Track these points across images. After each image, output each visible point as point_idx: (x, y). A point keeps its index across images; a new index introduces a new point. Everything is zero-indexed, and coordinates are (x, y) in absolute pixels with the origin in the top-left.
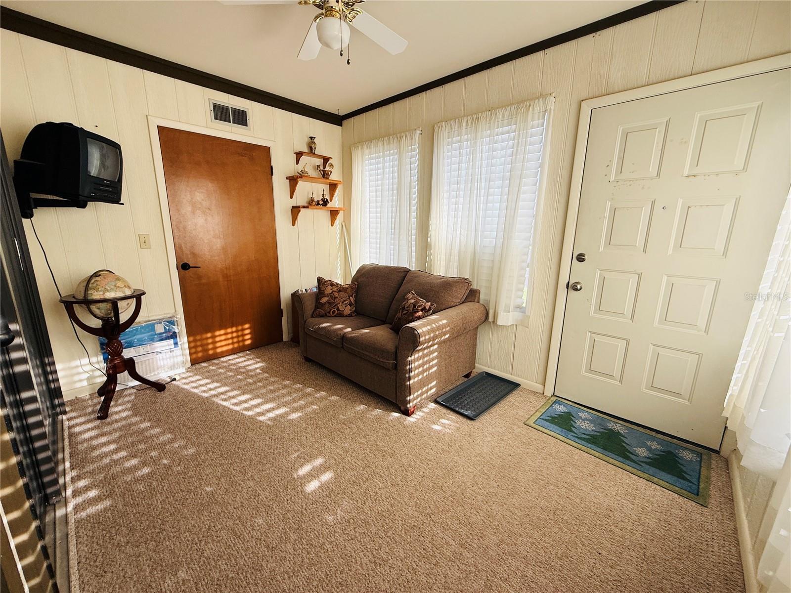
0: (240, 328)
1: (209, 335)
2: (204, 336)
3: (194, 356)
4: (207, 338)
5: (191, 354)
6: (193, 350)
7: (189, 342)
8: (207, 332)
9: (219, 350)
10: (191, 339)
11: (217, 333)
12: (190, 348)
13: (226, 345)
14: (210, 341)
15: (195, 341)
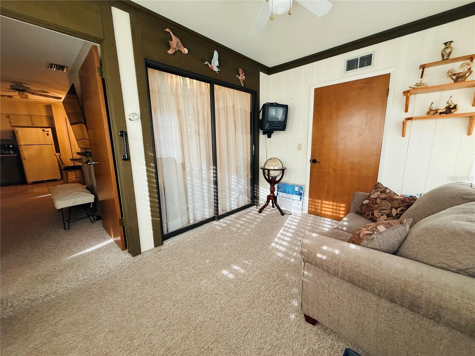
0: (338, 204)
1: (320, 201)
2: (317, 201)
3: (310, 209)
4: (318, 203)
5: (309, 207)
6: (310, 206)
7: (309, 201)
8: (319, 199)
9: (323, 212)
10: (310, 199)
11: (324, 202)
12: (309, 204)
13: (327, 211)
14: (319, 205)
15: (312, 201)
